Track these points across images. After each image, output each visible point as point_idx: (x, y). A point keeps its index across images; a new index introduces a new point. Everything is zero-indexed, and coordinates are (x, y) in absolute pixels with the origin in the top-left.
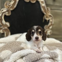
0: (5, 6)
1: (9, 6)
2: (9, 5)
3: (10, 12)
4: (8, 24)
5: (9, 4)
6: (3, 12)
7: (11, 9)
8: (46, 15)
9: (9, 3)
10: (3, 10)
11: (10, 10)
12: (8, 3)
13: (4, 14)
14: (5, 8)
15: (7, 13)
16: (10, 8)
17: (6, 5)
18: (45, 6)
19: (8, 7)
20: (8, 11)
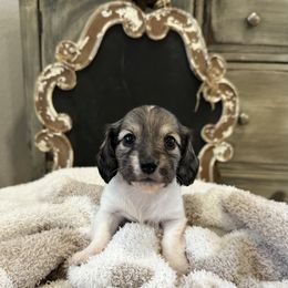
0: (57, 57)
1: (69, 56)
2: (69, 52)
3: (75, 77)
4: (66, 120)
5: (72, 50)
6: (49, 76)
7: (79, 67)
8: (207, 85)
9: (72, 46)
10: (49, 71)
11: (73, 69)
12: (67, 46)
13: (52, 85)
14: (56, 64)
15: (64, 79)
16: (75, 62)
17: (61, 52)
18: (205, 51)
19: (69, 61)
20: (66, 73)
